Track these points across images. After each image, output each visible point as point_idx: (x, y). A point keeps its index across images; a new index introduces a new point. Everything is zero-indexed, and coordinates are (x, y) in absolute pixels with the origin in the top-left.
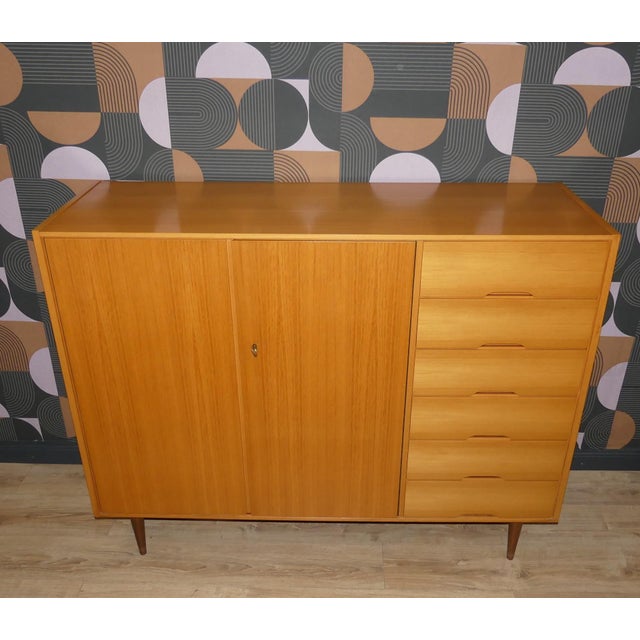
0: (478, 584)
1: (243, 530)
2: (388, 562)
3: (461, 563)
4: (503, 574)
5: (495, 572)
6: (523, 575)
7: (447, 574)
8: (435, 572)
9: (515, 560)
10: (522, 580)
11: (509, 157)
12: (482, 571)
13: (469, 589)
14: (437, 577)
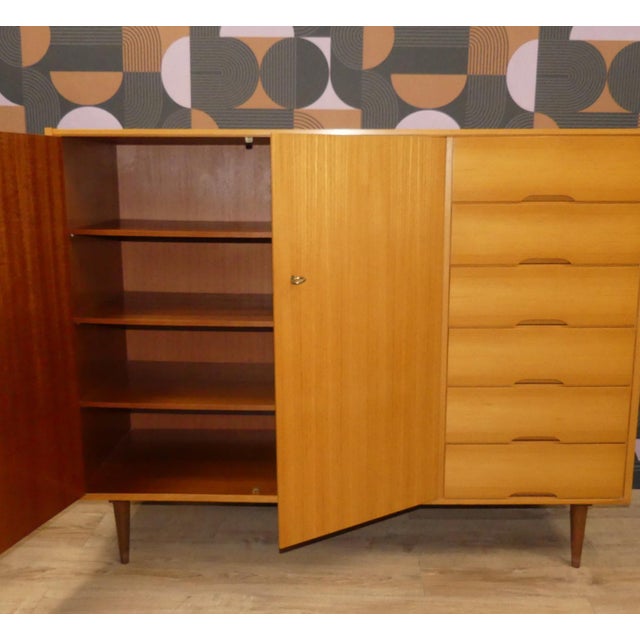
0: (541, 591)
1: (247, 542)
2: (427, 571)
3: (516, 571)
4: (570, 581)
5: (560, 580)
6: (596, 581)
7: (501, 581)
8: (486, 579)
9: (583, 569)
10: (595, 587)
11: (532, 113)
12: (544, 578)
13: (530, 595)
14: (490, 584)
